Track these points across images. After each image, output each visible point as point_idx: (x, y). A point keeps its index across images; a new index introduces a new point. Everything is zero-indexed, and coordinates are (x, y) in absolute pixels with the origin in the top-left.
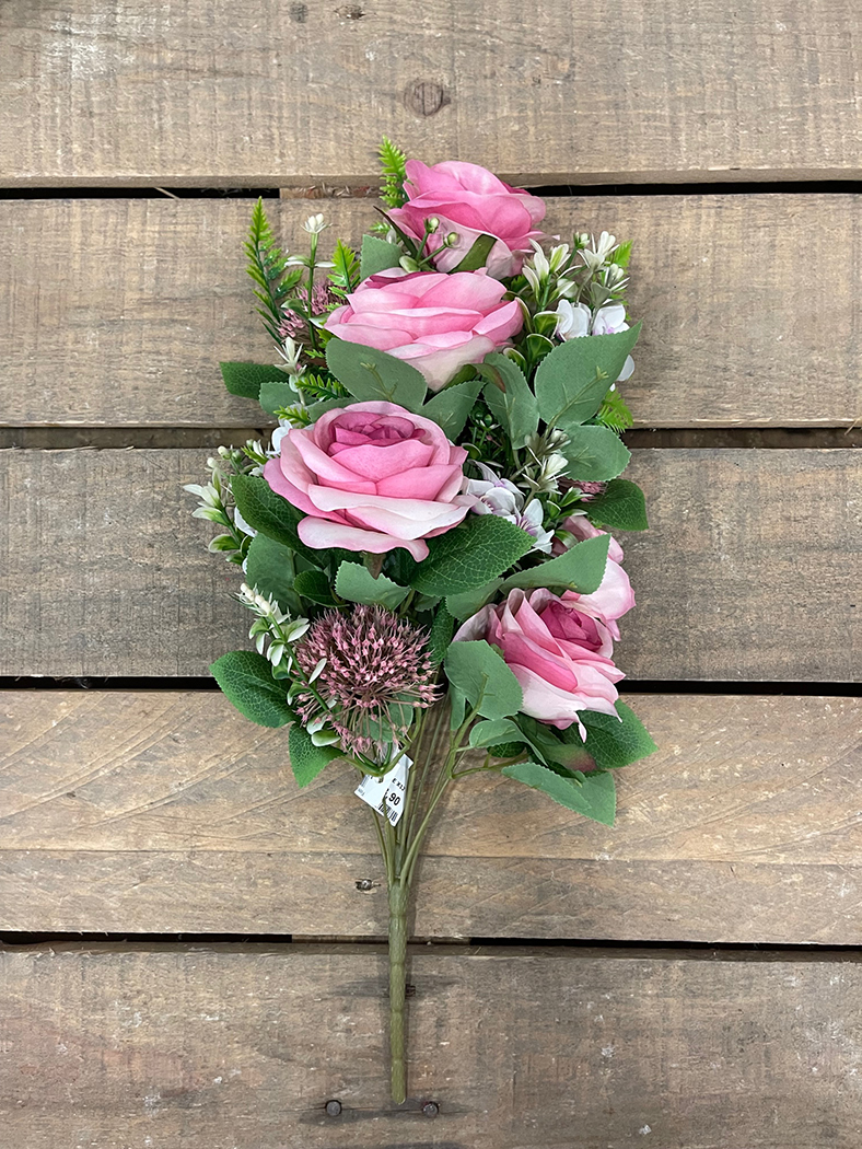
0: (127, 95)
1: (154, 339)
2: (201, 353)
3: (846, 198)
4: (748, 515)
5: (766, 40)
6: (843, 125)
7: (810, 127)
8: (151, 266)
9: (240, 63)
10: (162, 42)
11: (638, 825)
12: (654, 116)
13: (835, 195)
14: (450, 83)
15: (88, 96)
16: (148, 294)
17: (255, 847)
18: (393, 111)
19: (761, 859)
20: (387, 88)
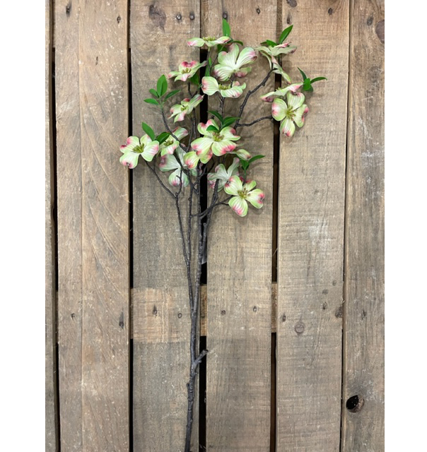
0: (303, 243)
1: (232, 251)
2: (227, 266)
3: (269, 445)
5: (314, 423)
7: (289, 435)
8: (253, 251)
9: (311, 276)
10: (318, 253)
11: (91, 392)
12: (293, 392)
13: (269, 442)
14: (303, 335)
15: (303, 231)
16: (245, 250)
17: (83, 284)
18: (296, 319)
19: (83, 426)
20: (303, 317)
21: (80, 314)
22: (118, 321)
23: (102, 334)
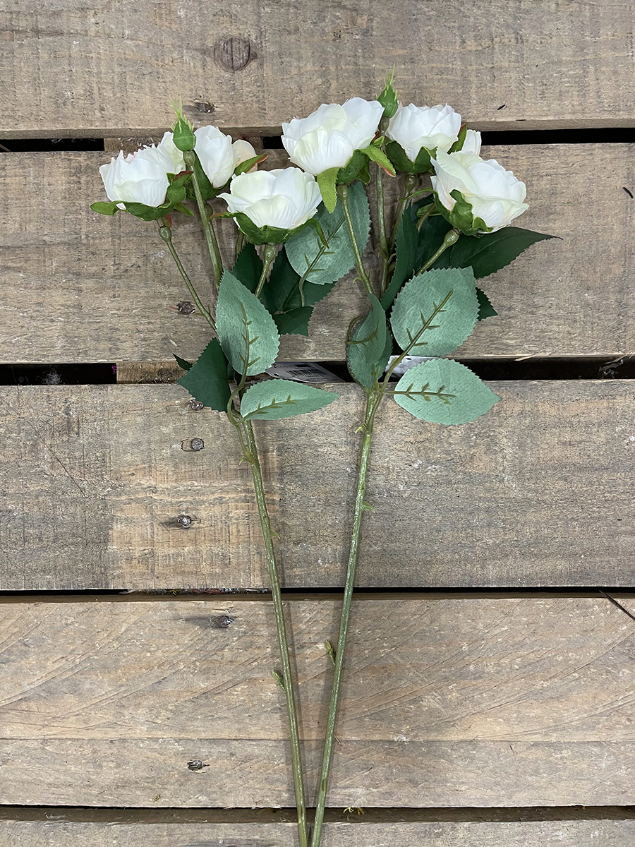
2: (35, 298)
3: (621, 148)
4: (529, 440)
6: (620, 78)
7: (590, 79)
9: (60, 23)
13: (612, 144)
14: (256, 39)
17: (99, 735)
18: (204, 66)
19: (537, 738)
20: (197, 43)
21: (190, 746)
22: (213, 632)
23: (252, 681)
